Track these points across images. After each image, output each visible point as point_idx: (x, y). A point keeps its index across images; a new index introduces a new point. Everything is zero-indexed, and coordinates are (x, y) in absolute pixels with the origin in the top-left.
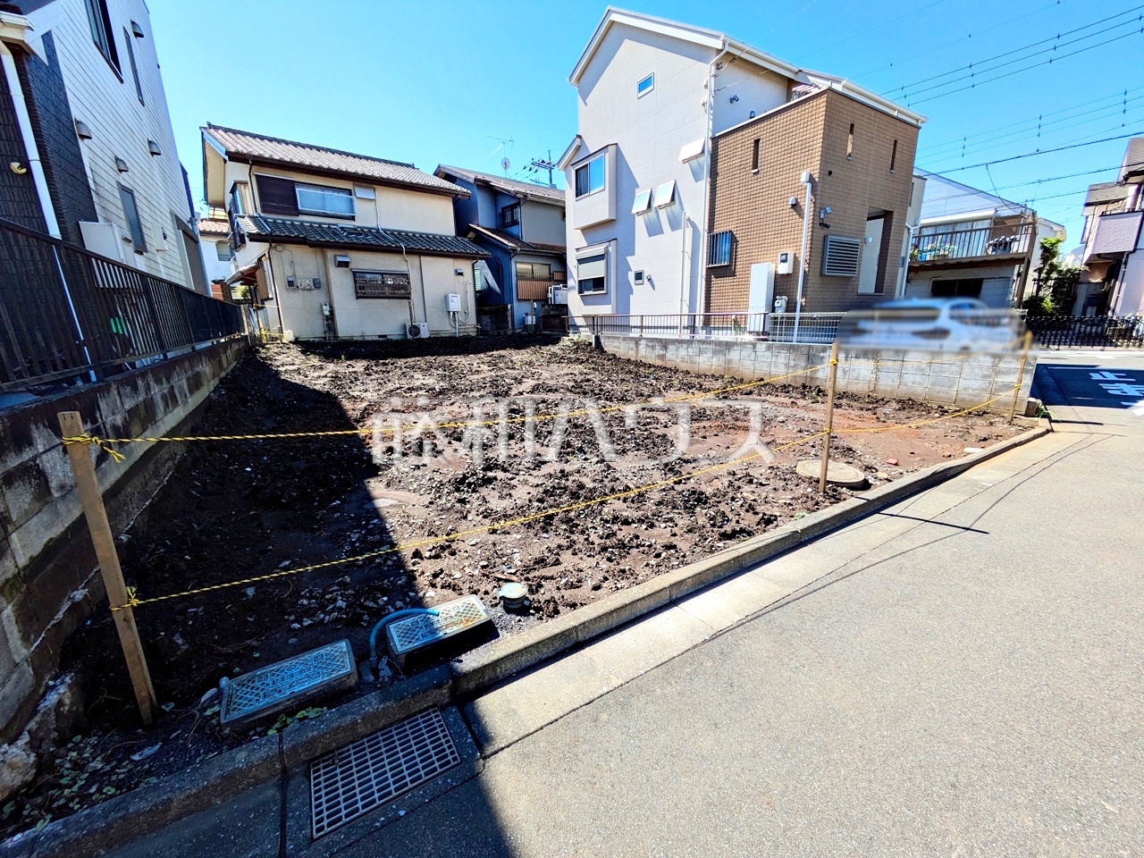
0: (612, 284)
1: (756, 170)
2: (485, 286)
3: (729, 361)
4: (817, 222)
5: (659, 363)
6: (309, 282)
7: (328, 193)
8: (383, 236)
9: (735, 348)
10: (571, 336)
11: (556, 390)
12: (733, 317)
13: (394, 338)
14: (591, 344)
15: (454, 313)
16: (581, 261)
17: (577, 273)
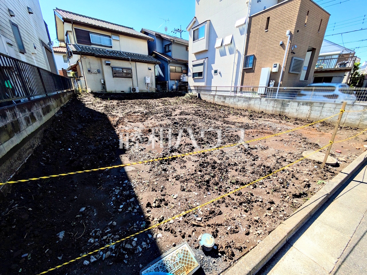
0: (205, 75)
1: (267, 30)
2: (158, 74)
3: (250, 105)
4: (290, 51)
5: (222, 104)
6: (95, 71)
7: (102, 37)
8: (122, 54)
9: (253, 100)
10: (189, 93)
11: (189, 114)
12: (252, 88)
13: (127, 92)
14: (196, 96)
15: (148, 84)
16: (194, 66)
17: (192, 70)
